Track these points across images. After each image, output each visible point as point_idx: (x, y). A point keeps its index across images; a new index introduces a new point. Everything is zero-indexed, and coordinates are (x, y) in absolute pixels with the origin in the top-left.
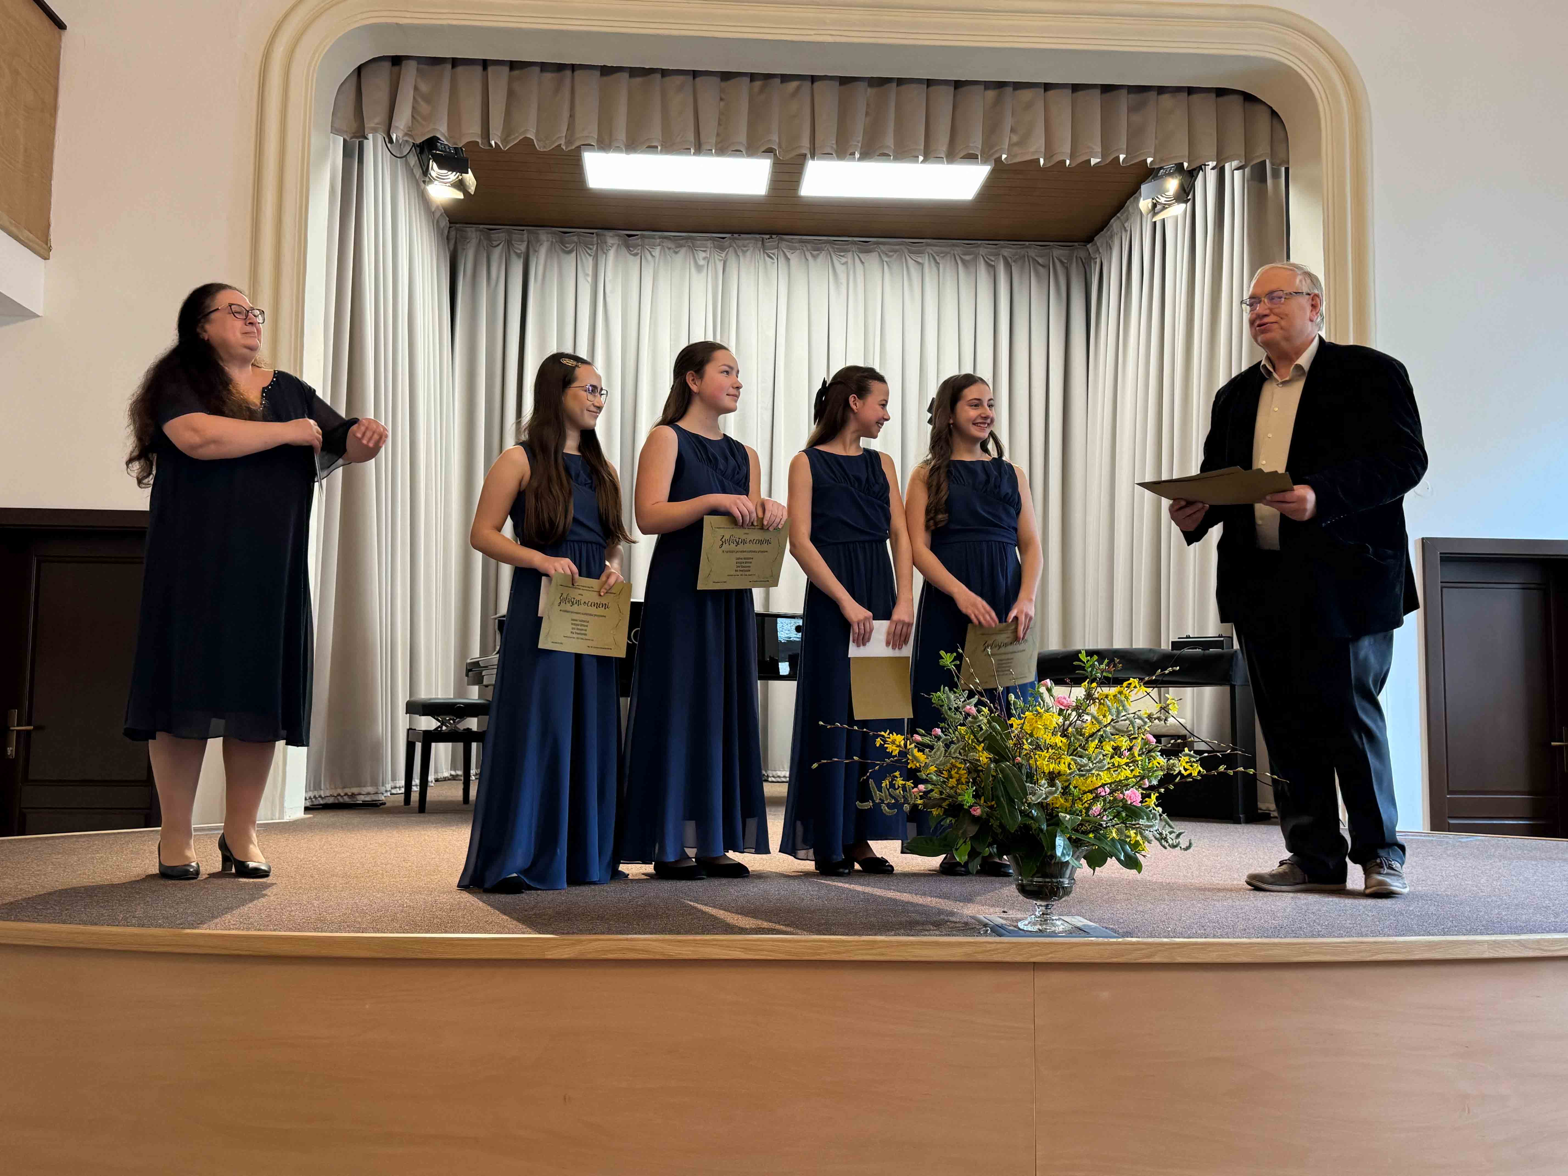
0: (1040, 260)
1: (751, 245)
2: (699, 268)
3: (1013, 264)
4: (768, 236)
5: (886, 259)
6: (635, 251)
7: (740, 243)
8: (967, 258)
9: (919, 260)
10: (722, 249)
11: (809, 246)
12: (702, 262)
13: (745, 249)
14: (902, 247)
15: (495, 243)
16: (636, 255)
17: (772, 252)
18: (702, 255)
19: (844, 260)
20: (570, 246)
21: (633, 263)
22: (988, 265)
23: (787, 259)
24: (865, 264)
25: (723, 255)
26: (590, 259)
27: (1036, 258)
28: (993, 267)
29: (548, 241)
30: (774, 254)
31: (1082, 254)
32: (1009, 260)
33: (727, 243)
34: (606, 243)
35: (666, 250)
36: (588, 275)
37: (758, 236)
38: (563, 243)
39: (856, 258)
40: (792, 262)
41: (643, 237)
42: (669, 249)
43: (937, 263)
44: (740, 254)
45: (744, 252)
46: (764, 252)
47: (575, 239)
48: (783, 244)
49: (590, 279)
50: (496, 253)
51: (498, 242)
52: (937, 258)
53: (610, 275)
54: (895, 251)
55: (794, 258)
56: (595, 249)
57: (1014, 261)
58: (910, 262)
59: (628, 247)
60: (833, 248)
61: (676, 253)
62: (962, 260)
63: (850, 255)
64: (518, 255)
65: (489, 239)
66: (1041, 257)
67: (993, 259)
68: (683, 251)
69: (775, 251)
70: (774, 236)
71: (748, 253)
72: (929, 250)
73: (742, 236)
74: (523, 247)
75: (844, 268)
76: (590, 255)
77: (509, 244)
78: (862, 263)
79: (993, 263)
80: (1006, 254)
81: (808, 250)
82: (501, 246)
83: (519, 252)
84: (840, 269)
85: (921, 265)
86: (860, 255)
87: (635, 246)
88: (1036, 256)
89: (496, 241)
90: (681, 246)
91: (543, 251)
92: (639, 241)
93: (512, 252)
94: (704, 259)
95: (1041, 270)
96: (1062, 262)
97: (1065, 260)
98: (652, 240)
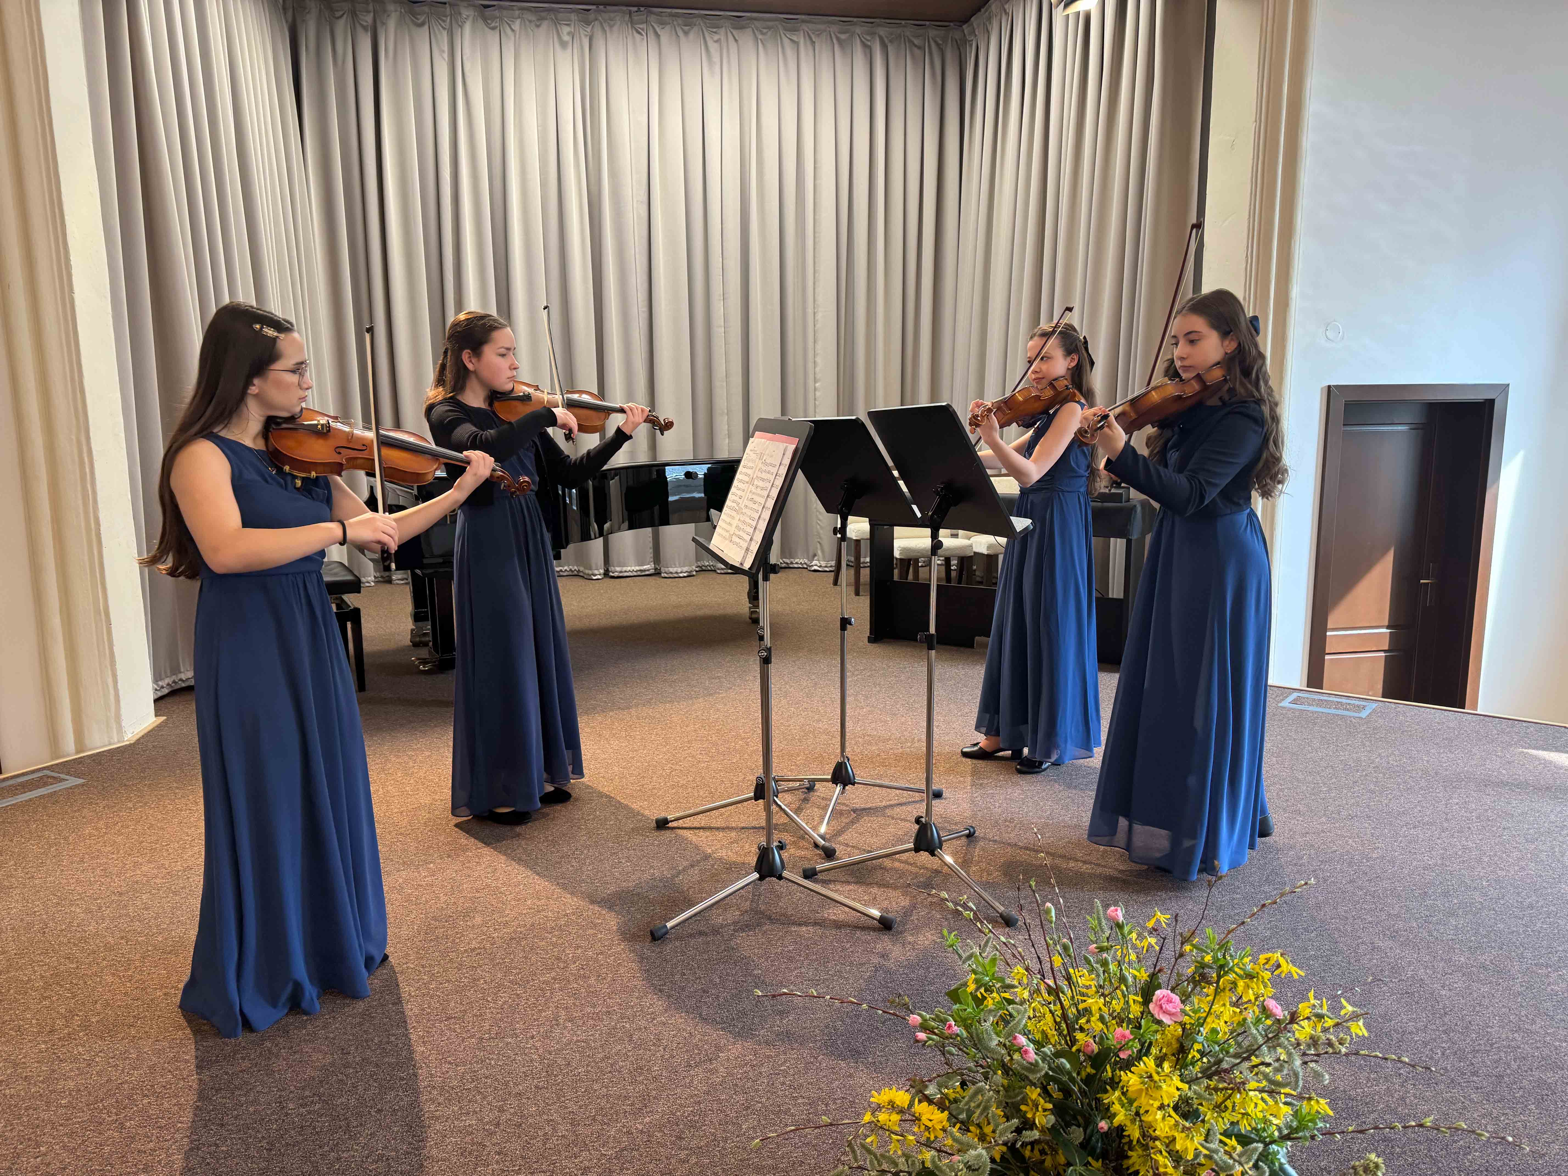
0: (916, 42)
1: (618, 18)
2: (563, 45)
3: (889, 45)
4: (635, 9)
5: (760, 37)
6: (493, 25)
7: (606, 16)
8: (843, 37)
9: (795, 38)
10: (588, 23)
11: (680, 21)
12: (566, 38)
13: (612, 23)
14: (777, 23)
15: (338, 14)
16: (493, 29)
17: (641, 26)
18: (566, 30)
19: (716, 37)
20: (422, 18)
21: (493, 38)
22: (865, 45)
23: (658, 36)
24: (740, 42)
25: (589, 30)
26: (445, 33)
27: (913, 39)
28: (870, 48)
29: (396, 11)
30: (643, 30)
31: (957, 35)
32: (886, 40)
33: (592, 16)
34: (460, 14)
35: (527, 23)
36: (443, 51)
37: (625, 8)
38: (414, 14)
39: (730, 35)
40: (662, 38)
41: (501, 8)
42: (530, 21)
43: (813, 43)
44: (607, 29)
45: (611, 27)
46: (632, 27)
47: (426, 9)
48: (652, 18)
49: (446, 55)
50: (341, 26)
51: (341, 13)
52: (813, 36)
53: (467, 51)
54: (769, 28)
55: (665, 35)
56: (448, 20)
57: (891, 41)
58: (786, 41)
59: (485, 19)
60: (705, 23)
61: (538, 26)
62: (838, 39)
63: (722, 31)
64: (365, 28)
65: (332, 10)
66: (917, 37)
67: (869, 38)
68: (545, 24)
69: (644, 26)
70: (642, 9)
71: (615, 28)
72: (805, 27)
73: (609, 8)
74: (369, 19)
75: (716, 45)
76: (444, 29)
77: (354, 14)
78: (736, 40)
79: (869, 43)
80: (882, 33)
81: (679, 25)
82: (345, 17)
83: (365, 24)
84: (713, 47)
85: (797, 43)
86: (734, 32)
87: (494, 18)
88: (913, 36)
89: (337, 11)
90: (542, 19)
91: (392, 24)
92: (497, 13)
93: (357, 25)
94: (569, 34)
95: (917, 52)
96: (938, 44)
97: (940, 42)
98: (511, 12)
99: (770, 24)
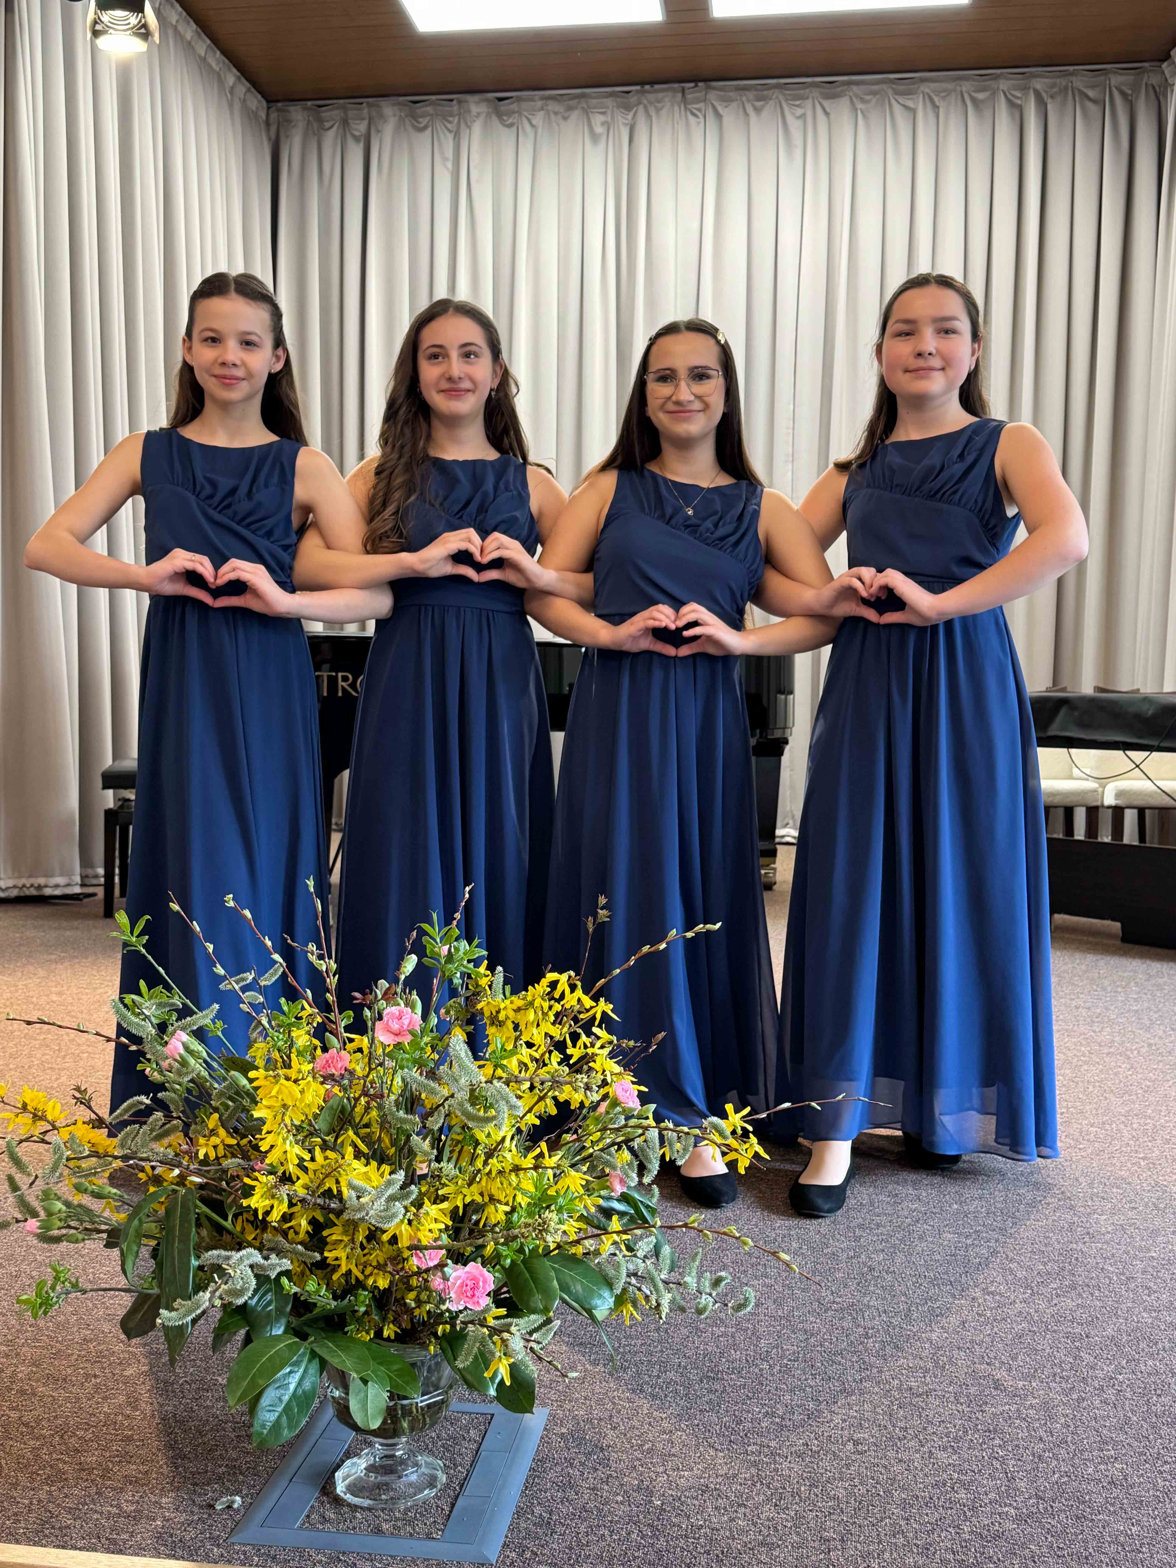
0: (1091, 93)
1: (667, 99)
2: (595, 138)
3: (1049, 101)
4: (692, 85)
5: (860, 106)
6: (510, 121)
7: (650, 97)
8: (980, 96)
9: (910, 104)
10: (628, 108)
11: (751, 95)
12: (599, 129)
13: (659, 105)
14: (885, 86)
15: (327, 125)
16: (510, 126)
17: (695, 106)
18: (598, 120)
19: (799, 111)
20: (424, 121)
21: (506, 137)
22: (1011, 104)
23: (718, 116)
24: (832, 116)
25: (630, 117)
26: (450, 137)
27: (1085, 90)
28: (1020, 109)
29: (395, 115)
30: (699, 110)
31: (1155, 80)
32: (1044, 95)
33: (633, 99)
34: (469, 111)
35: (553, 116)
36: (447, 159)
37: (676, 85)
38: (414, 117)
39: (818, 107)
40: (725, 120)
41: (519, 99)
42: (556, 113)
43: (936, 107)
44: (653, 113)
45: (658, 110)
46: (686, 108)
47: (430, 109)
48: (712, 95)
49: (450, 165)
50: (330, 138)
51: (331, 123)
52: (936, 99)
53: (475, 156)
54: (874, 93)
55: (730, 115)
56: (456, 121)
57: (1052, 97)
58: (897, 108)
59: (500, 115)
60: (784, 95)
61: (565, 118)
62: (974, 100)
63: (808, 103)
64: (357, 139)
65: (320, 121)
66: (1092, 87)
67: (1019, 95)
68: (575, 115)
69: (701, 105)
70: (700, 84)
71: (664, 112)
72: (925, 88)
73: (657, 87)
74: (362, 127)
75: (799, 123)
76: (450, 131)
77: (345, 123)
78: (827, 114)
79: (1019, 102)
80: (1038, 87)
81: (748, 101)
82: (335, 128)
83: (357, 133)
84: (794, 125)
85: (913, 111)
86: (826, 103)
87: (510, 113)
88: (1086, 87)
89: (327, 121)
90: (570, 109)
91: (388, 130)
92: (514, 107)
93: (348, 135)
94: (603, 124)
95: (1092, 108)
96: (1123, 94)
97: (1129, 92)
98: (532, 103)
99: (876, 87)
